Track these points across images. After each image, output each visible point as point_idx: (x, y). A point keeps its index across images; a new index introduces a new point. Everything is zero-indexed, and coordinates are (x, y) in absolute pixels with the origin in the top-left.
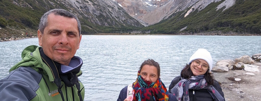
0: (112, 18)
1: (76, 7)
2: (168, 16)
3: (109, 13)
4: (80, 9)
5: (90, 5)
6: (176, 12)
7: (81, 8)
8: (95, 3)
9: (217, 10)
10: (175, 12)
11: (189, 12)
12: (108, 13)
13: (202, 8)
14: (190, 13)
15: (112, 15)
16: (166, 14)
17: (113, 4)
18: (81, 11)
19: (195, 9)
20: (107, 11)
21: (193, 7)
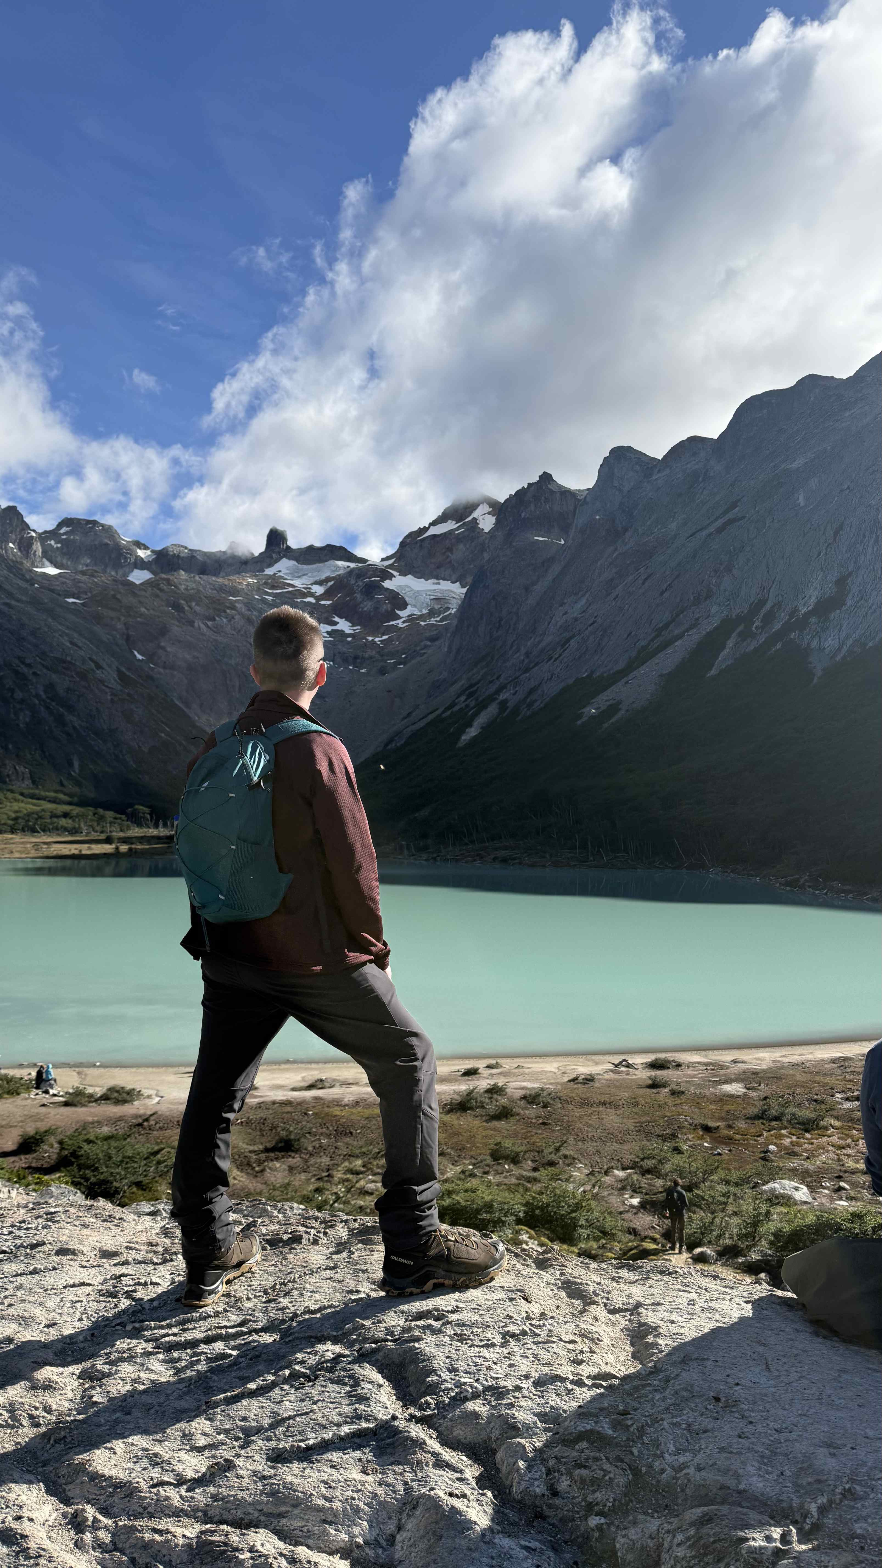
0: (68, 735)
2: (409, 729)
3: (48, 708)
6: (449, 713)
9: (579, 722)
10: (444, 712)
11: (482, 719)
12: (41, 710)
13: (536, 705)
14: (486, 729)
16: (405, 718)
17: (88, 648)
19: (511, 704)
20: (37, 696)
21: (502, 696)
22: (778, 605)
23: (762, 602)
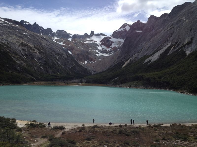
0: (58, 65)
1: (21, 55)
4: (25, 57)
5: (36, 52)
7: (26, 55)
8: (41, 50)
9: (144, 63)
10: (120, 61)
11: (126, 63)
12: (54, 61)
13: (136, 60)
15: (59, 62)
16: (114, 62)
17: (62, 51)
18: (25, 58)
19: (132, 60)
21: (130, 59)
22: (180, 43)
23: (177, 42)
